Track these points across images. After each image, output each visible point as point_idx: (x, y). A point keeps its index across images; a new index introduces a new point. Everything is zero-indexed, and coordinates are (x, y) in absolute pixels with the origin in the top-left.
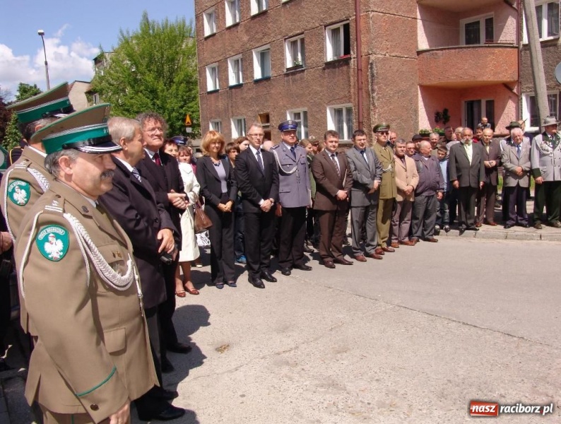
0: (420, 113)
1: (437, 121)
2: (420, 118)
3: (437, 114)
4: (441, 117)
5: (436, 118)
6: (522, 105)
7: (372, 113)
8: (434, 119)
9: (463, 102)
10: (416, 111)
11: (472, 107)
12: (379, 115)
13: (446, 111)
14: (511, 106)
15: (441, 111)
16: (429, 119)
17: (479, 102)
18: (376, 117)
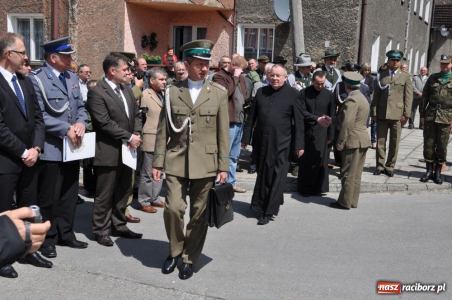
0: (125, 35)
1: (143, 46)
2: (125, 41)
3: (144, 38)
4: (148, 42)
5: (143, 42)
6: (236, 37)
7: (71, 29)
8: (140, 43)
9: (172, 27)
10: (122, 33)
11: (181, 33)
12: (80, 33)
13: (153, 35)
14: (224, 36)
15: (148, 34)
16: (135, 43)
17: (190, 28)
18: (76, 35)
